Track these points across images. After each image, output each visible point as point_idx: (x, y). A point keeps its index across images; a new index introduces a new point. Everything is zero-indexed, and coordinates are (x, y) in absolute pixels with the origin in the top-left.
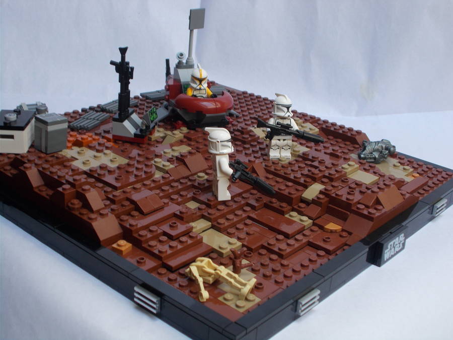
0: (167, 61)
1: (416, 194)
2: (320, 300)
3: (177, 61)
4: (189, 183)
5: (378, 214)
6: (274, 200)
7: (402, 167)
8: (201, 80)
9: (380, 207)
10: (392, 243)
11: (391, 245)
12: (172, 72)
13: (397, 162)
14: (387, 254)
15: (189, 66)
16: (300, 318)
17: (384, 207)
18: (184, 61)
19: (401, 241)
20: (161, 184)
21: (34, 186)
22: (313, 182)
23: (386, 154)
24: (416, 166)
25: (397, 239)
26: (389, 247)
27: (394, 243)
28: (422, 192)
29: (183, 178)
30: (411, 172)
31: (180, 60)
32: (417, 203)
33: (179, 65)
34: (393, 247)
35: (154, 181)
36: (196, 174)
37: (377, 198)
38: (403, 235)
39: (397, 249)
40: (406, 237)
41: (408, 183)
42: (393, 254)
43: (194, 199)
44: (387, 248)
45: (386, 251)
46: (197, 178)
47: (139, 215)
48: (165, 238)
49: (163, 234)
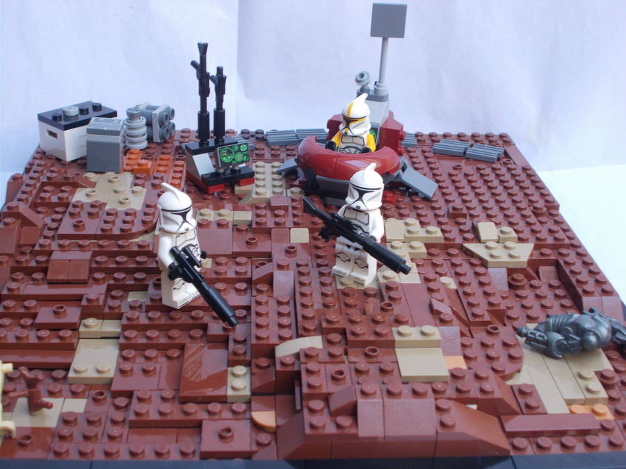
8: (349, 121)
17: (356, 426)
22: (316, 332)
28: (546, 443)
31: (361, 85)
32: (502, 458)
47: (43, 279)
48: (29, 321)
49: (34, 316)
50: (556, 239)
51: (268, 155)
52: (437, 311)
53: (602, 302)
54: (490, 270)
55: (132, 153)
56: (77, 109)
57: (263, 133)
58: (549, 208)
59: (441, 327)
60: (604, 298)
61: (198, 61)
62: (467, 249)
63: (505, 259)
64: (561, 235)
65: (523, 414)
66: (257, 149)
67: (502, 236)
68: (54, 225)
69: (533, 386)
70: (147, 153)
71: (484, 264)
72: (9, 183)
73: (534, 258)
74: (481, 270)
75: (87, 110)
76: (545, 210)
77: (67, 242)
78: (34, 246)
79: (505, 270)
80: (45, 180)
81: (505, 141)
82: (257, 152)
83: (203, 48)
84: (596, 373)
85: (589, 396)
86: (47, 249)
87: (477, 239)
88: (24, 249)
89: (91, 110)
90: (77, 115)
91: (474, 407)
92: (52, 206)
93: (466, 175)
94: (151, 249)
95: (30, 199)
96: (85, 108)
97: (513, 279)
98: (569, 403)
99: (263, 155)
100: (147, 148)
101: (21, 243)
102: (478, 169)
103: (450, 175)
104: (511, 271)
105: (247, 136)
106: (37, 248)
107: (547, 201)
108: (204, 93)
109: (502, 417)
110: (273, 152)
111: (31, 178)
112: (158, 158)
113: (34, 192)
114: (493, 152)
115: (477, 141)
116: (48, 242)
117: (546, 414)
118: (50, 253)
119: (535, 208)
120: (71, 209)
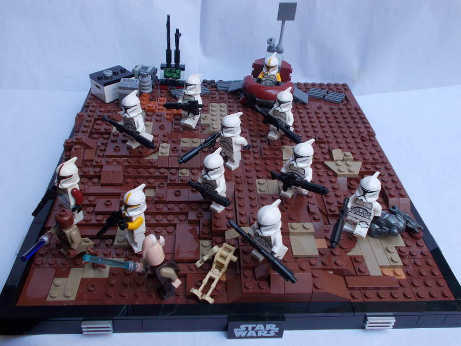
4: (167, 174)
6: (206, 222)
8: (269, 68)
9: (264, 285)
17: (270, 287)
18: (275, 46)
20: (141, 166)
29: (168, 168)
30: (399, 266)
31: (270, 45)
33: (269, 49)
36: (182, 169)
37: (270, 275)
46: (180, 173)
47: (98, 182)
48: (91, 209)
49: (94, 206)
50: (374, 159)
51: (218, 98)
52: (312, 212)
53: (399, 201)
54: (338, 178)
55: (144, 96)
56: (112, 72)
57: (215, 82)
58: (370, 136)
59: (314, 223)
60: (400, 199)
62: (326, 165)
63: (347, 173)
64: (377, 157)
65: (357, 275)
66: (212, 94)
67: (345, 158)
68: (103, 148)
69: (362, 257)
70: (152, 96)
71: (335, 175)
72: (76, 118)
73: (362, 170)
74: (333, 179)
75: (117, 73)
76: (368, 138)
77: (110, 160)
78: (92, 161)
79: (346, 179)
80: (97, 117)
81: (345, 89)
82: (212, 96)
84: (396, 247)
85: (393, 264)
86: (99, 164)
87: (332, 159)
88: (86, 163)
89: (119, 73)
90: (111, 76)
91: (332, 272)
92: (101, 134)
93: (325, 113)
94: (157, 165)
95: (89, 130)
96: (116, 72)
97: (350, 184)
98: (382, 267)
99: (215, 98)
100: (152, 92)
101: (85, 159)
102: (331, 109)
103: (316, 113)
104: (349, 179)
105: (206, 84)
106: (94, 163)
107: (368, 132)
109: (346, 277)
110: (221, 96)
111: (89, 116)
112: (159, 99)
113: (91, 125)
114: (339, 97)
115: (330, 89)
116: (100, 159)
117: (370, 276)
118: (101, 167)
119: (362, 136)
120: (112, 137)
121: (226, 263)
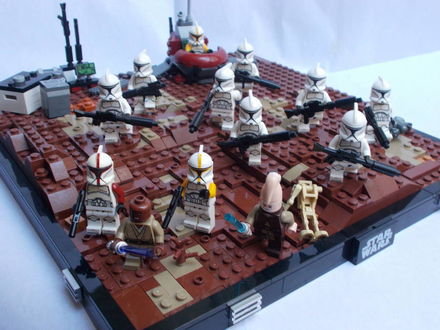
0: (170, 19)
1: (420, 181)
2: (264, 305)
3: (177, 19)
4: (171, 155)
5: (360, 205)
6: (252, 179)
7: (413, 147)
8: (197, 37)
9: (365, 197)
10: (373, 239)
11: (371, 243)
12: (174, 29)
13: (409, 142)
14: (365, 251)
15: (189, 23)
16: (233, 327)
17: (369, 197)
18: (184, 19)
19: (387, 237)
20: (140, 156)
21: (17, 150)
22: (298, 162)
23: (396, 133)
24: (431, 147)
25: (381, 235)
26: (369, 243)
27: (376, 240)
28: (428, 178)
29: (167, 150)
30: (423, 154)
31: (181, 18)
32: (419, 191)
33: (180, 23)
34: (375, 243)
35: (133, 152)
36: (181, 146)
37: (364, 186)
38: (390, 230)
39: (381, 245)
40: (395, 232)
41: (414, 167)
42: (375, 250)
43: (170, 173)
44: (366, 245)
45: (363, 249)
46: (182, 150)
56: (23, 77)
61: (61, 15)
68: (76, 153)
78: (77, 169)
80: (36, 129)
83: (63, 6)
89: (30, 77)
92: (58, 143)
95: (45, 141)
96: (27, 76)
106: (82, 169)
108: (67, 33)
113: (40, 136)
121: (316, 195)
